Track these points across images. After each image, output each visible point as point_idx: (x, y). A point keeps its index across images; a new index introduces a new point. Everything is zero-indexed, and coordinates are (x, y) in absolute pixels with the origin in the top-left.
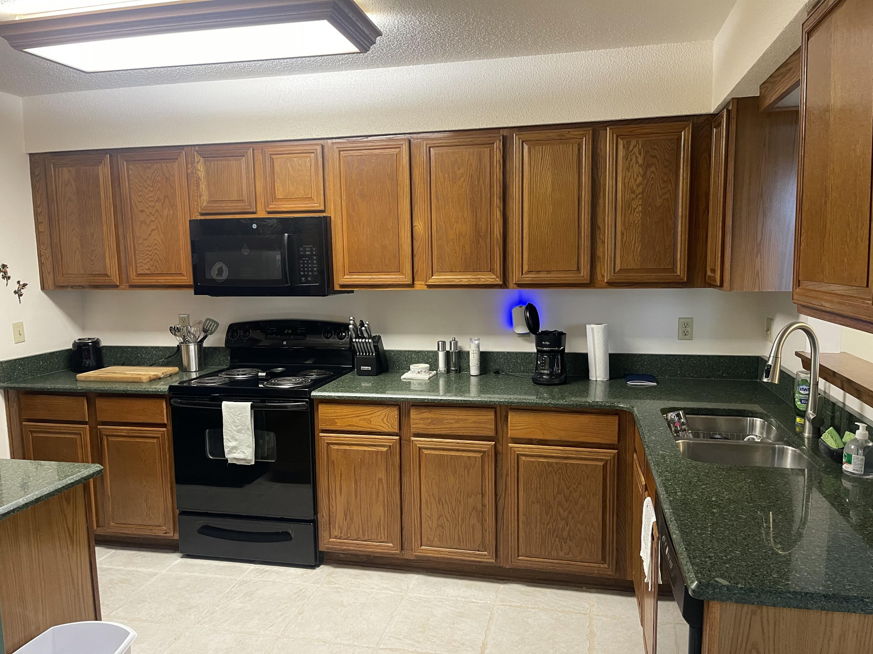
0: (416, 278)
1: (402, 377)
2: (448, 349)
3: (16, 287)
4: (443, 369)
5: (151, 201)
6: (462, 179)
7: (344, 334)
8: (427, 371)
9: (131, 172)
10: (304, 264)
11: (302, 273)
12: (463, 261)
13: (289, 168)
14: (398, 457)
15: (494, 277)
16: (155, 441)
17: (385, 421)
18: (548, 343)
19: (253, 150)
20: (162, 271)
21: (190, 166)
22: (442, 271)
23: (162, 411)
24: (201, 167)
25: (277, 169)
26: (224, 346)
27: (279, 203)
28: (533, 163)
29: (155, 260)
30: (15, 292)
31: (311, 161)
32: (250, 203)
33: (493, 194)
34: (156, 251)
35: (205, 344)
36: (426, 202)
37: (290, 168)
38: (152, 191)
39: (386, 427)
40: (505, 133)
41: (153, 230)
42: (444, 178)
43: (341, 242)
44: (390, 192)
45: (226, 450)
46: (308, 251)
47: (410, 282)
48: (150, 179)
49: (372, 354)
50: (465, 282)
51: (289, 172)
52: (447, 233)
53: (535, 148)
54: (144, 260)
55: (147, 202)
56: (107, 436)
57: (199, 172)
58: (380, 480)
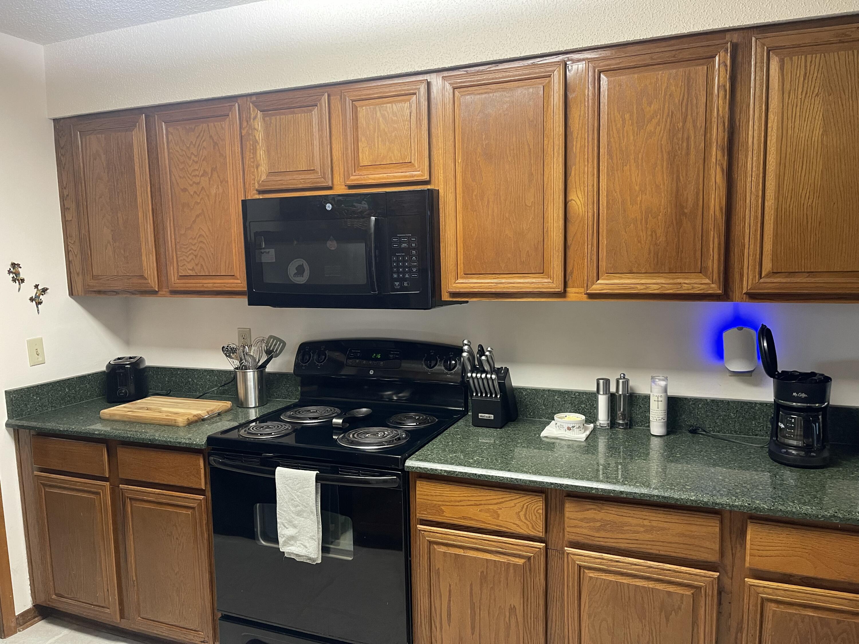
0: (570, 283)
1: (543, 434)
2: (613, 389)
3: (33, 293)
4: (606, 422)
5: (195, 176)
6: (655, 121)
7: (453, 362)
8: (582, 426)
9: (170, 137)
10: (398, 261)
11: (395, 276)
12: (652, 254)
13: (378, 120)
14: (542, 576)
15: (707, 281)
16: (189, 512)
17: (523, 518)
18: (803, 395)
19: (329, 96)
20: (209, 272)
21: (245, 124)
22: (614, 271)
23: (199, 473)
24: (259, 124)
25: (362, 121)
26: (292, 372)
27: (365, 172)
28: (787, 86)
29: (201, 256)
30: (32, 299)
31: (411, 106)
32: (324, 173)
33: (711, 144)
34: (201, 245)
35: (269, 369)
36: (590, 161)
37: (381, 119)
38: (197, 162)
39: (525, 528)
40: (736, 38)
41: (198, 216)
42: (624, 120)
43: (454, 227)
44: (531, 147)
45: (281, 540)
46: (404, 242)
47: (560, 289)
48: (194, 146)
49: (496, 396)
50: (654, 289)
51: (379, 126)
52: (625, 211)
53: (791, 59)
54: (188, 257)
55: (191, 177)
56: (131, 499)
57: (256, 131)
58: (512, 609)
